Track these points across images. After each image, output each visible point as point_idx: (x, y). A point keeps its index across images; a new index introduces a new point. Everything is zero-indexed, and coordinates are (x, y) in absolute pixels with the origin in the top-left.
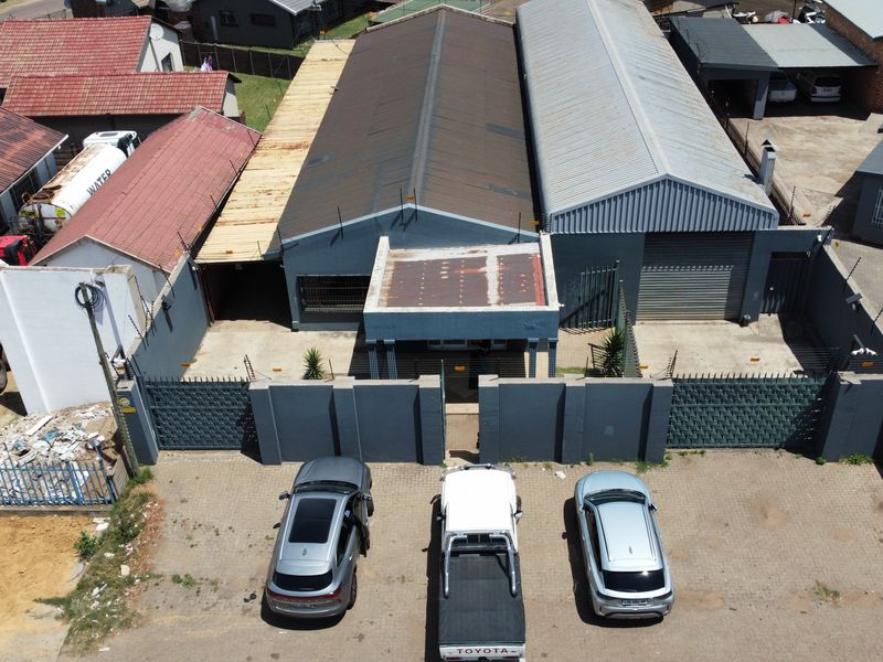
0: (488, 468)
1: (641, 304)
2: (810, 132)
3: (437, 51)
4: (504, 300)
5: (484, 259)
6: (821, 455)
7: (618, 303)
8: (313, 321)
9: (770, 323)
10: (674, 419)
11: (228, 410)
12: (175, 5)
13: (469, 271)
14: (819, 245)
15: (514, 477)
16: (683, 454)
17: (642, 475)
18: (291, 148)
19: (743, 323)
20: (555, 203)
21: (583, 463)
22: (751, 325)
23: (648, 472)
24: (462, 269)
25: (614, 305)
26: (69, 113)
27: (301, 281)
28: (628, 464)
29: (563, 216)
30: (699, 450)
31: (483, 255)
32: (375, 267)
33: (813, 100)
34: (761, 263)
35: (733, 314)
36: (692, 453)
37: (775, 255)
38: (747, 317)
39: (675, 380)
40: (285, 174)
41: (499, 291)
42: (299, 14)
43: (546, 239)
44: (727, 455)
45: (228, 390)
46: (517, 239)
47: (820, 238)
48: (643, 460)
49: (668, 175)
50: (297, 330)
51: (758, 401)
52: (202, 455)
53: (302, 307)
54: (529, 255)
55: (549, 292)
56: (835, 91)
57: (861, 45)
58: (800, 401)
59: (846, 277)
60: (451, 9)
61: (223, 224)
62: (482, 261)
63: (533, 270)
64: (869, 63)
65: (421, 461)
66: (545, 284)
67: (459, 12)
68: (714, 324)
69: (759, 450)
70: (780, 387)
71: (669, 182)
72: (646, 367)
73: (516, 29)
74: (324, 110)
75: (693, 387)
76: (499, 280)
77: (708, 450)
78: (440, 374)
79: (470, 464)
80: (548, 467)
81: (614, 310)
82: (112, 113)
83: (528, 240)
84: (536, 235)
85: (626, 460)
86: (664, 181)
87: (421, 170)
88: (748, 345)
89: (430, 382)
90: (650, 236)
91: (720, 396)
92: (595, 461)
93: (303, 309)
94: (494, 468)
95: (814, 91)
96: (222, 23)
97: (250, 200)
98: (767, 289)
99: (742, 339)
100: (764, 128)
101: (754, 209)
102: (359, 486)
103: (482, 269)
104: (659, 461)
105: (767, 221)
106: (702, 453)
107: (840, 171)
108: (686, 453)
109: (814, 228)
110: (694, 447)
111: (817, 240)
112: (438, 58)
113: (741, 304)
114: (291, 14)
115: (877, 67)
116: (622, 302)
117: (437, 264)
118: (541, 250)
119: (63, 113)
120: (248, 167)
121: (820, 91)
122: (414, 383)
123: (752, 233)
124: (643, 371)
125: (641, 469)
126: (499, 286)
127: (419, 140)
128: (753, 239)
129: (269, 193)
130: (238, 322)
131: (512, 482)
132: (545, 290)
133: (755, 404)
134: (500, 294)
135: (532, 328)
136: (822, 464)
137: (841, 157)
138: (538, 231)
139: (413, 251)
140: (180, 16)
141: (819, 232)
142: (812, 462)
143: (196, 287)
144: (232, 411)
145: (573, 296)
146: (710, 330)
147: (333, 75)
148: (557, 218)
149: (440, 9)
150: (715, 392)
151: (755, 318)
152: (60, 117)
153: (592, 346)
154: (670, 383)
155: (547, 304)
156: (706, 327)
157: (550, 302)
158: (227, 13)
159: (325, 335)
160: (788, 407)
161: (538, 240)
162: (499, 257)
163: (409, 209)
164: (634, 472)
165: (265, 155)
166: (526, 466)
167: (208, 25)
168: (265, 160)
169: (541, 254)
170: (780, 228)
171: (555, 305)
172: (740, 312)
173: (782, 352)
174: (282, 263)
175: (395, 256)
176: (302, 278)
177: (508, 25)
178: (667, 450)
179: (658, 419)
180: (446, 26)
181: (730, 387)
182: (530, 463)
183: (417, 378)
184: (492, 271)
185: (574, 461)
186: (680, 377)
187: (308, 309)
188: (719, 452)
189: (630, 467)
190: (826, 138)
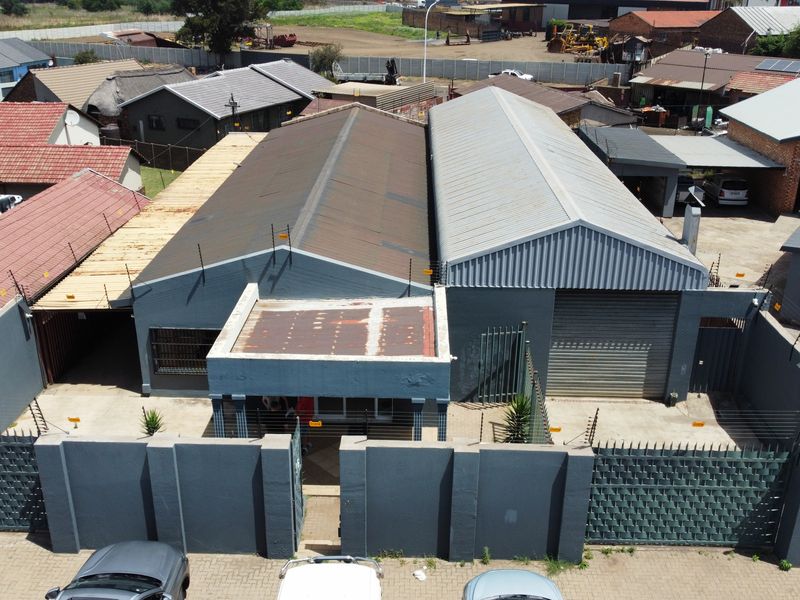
0: (347, 561)
1: (551, 377)
2: (721, 229)
3: (344, 134)
4: (384, 351)
5: (369, 310)
6: (785, 558)
7: (524, 373)
8: (166, 385)
9: (699, 404)
10: (595, 505)
11: (13, 476)
12: (106, 110)
13: (347, 322)
14: (756, 309)
15: (380, 576)
16: (605, 553)
17: (554, 578)
18: (179, 211)
19: (670, 402)
20: (453, 251)
21: (476, 561)
22: (678, 404)
23: (562, 575)
24: (341, 320)
25: (520, 374)
27: (155, 334)
28: (536, 563)
29: (460, 265)
30: (627, 548)
31: (368, 307)
32: (234, 312)
33: (721, 202)
34: (689, 329)
35: (658, 392)
36: (618, 551)
37: (705, 321)
38: (675, 395)
39: (596, 450)
40: (164, 232)
41: (380, 342)
42: (222, 119)
43: (440, 292)
44: (664, 554)
45: (13, 448)
46: (408, 291)
47: (756, 302)
48: (556, 559)
49: (581, 221)
50: (147, 395)
51: (702, 483)
53: (154, 369)
54: (421, 308)
55: (439, 343)
56: (742, 194)
57: (765, 152)
58: (756, 484)
59: (792, 342)
60: (364, 107)
61: (79, 274)
62: (365, 313)
63: (423, 322)
64: (775, 166)
65: (264, 554)
66: (435, 336)
68: (636, 403)
69: (702, 549)
70: (730, 463)
71: (582, 229)
72: (559, 430)
73: (427, 129)
74: (222, 182)
75: (619, 461)
76: (382, 331)
77: (638, 548)
78: (292, 432)
79: (321, 556)
80: (430, 564)
81: (520, 381)
83: (422, 293)
84: (429, 288)
85: (533, 558)
86: (577, 228)
87: (307, 221)
88: (677, 426)
89: (276, 442)
90: (561, 293)
91: (654, 475)
92: (493, 558)
93: (156, 371)
94: (356, 562)
95: (722, 194)
96: (149, 126)
97: (119, 254)
98: (696, 362)
99: (669, 419)
100: (673, 224)
101: (680, 264)
102: (164, 582)
103: (364, 321)
104: (576, 560)
105: (695, 281)
106: (631, 551)
107: (757, 262)
108: (610, 551)
109: (750, 290)
110: (619, 544)
111: (753, 304)
112: (344, 139)
113: (667, 380)
114: (215, 119)
115: (784, 168)
116: (530, 365)
117: (312, 314)
118: (434, 303)
120: (127, 225)
121: (728, 194)
122: (255, 442)
123: (678, 294)
124: (554, 436)
125: (552, 572)
126: (382, 337)
127: (310, 197)
128: (679, 302)
129: (140, 248)
130: (80, 386)
131: (378, 581)
132: (435, 342)
133: (698, 486)
134: (381, 346)
135: (417, 384)
136: (787, 569)
137: (756, 250)
138: (433, 285)
139: (286, 301)
140: (110, 119)
141: (755, 295)
142: (773, 567)
143: (28, 338)
144: (18, 477)
145: (472, 364)
146: (631, 409)
147: (241, 157)
148: (453, 267)
149: (353, 107)
150: (647, 468)
151: (683, 398)
153: (494, 424)
154: (590, 453)
155: (436, 355)
156: (627, 405)
157: (440, 352)
158: (154, 118)
159: (181, 401)
160: (740, 492)
161: (432, 293)
162: (384, 310)
163: (282, 250)
164: (544, 574)
165: (149, 216)
166: (403, 563)
167: (136, 129)
168: (148, 220)
169: (434, 307)
170: (709, 289)
171: (445, 356)
172: (665, 391)
173: (718, 435)
174: (132, 313)
175: (265, 306)
176: (156, 330)
177: (421, 125)
178: (586, 547)
179: (574, 502)
180: (356, 118)
181: (666, 462)
182: (408, 559)
183: (261, 436)
184: (375, 323)
185: (465, 557)
186: (603, 446)
187: (162, 370)
188: (652, 551)
189: (538, 567)
190: (738, 235)
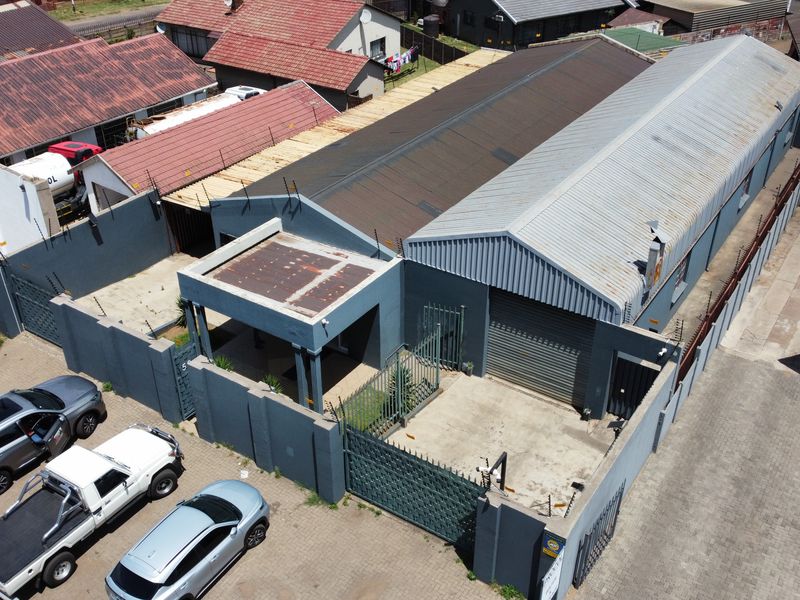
1: (491, 359)
5: (338, 262)
6: (472, 569)
13: (311, 268)
16: (360, 506)
18: (342, 131)
19: (584, 416)
21: (274, 474)
22: (592, 421)
23: (314, 507)
24: (310, 265)
26: (245, 68)
28: (308, 492)
29: (416, 244)
30: (377, 509)
31: (341, 259)
35: (578, 402)
36: (369, 509)
38: (587, 410)
43: (396, 261)
44: (399, 526)
46: (378, 255)
49: (507, 232)
52: (43, 345)
54: (373, 272)
55: (329, 307)
58: (463, 501)
60: (607, 41)
61: (220, 176)
62: (332, 264)
65: (164, 414)
67: (614, 45)
69: (430, 536)
77: (383, 512)
80: (245, 462)
82: (272, 73)
84: (392, 254)
86: (505, 237)
90: (493, 290)
92: (284, 475)
96: (464, 21)
97: (260, 163)
99: (567, 431)
101: (594, 295)
103: (322, 271)
105: (608, 315)
106: (378, 514)
108: (365, 507)
109: (662, 339)
110: (377, 505)
114: (512, 23)
119: (241, 67)
120: (294, 137)
123: (593, 321)
125: (311, 502)
128: (594, 328)
129: (278, 161)
135: (294, 334)
136: (472, 579)
139: (297, 238)
141: (664, 344)
142: (465, 572)
143: (157, 218)
148: (411, 244)
149: (596, 38)
152: (238, 69)
154: (329, 427)
156: (545, 405)
157: (317, 316)
160: (453, 503)
162: (348, 265)
163: (295, 198)
168: (312, 135)
170: (624, 326)
171: (316, 319)
174: (211, 218)
178: (348, 494)
182: (236, 454)
184: (326, 275)
188: (392, 520)
189: (306, 495)
